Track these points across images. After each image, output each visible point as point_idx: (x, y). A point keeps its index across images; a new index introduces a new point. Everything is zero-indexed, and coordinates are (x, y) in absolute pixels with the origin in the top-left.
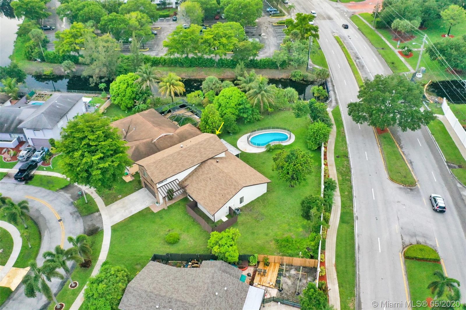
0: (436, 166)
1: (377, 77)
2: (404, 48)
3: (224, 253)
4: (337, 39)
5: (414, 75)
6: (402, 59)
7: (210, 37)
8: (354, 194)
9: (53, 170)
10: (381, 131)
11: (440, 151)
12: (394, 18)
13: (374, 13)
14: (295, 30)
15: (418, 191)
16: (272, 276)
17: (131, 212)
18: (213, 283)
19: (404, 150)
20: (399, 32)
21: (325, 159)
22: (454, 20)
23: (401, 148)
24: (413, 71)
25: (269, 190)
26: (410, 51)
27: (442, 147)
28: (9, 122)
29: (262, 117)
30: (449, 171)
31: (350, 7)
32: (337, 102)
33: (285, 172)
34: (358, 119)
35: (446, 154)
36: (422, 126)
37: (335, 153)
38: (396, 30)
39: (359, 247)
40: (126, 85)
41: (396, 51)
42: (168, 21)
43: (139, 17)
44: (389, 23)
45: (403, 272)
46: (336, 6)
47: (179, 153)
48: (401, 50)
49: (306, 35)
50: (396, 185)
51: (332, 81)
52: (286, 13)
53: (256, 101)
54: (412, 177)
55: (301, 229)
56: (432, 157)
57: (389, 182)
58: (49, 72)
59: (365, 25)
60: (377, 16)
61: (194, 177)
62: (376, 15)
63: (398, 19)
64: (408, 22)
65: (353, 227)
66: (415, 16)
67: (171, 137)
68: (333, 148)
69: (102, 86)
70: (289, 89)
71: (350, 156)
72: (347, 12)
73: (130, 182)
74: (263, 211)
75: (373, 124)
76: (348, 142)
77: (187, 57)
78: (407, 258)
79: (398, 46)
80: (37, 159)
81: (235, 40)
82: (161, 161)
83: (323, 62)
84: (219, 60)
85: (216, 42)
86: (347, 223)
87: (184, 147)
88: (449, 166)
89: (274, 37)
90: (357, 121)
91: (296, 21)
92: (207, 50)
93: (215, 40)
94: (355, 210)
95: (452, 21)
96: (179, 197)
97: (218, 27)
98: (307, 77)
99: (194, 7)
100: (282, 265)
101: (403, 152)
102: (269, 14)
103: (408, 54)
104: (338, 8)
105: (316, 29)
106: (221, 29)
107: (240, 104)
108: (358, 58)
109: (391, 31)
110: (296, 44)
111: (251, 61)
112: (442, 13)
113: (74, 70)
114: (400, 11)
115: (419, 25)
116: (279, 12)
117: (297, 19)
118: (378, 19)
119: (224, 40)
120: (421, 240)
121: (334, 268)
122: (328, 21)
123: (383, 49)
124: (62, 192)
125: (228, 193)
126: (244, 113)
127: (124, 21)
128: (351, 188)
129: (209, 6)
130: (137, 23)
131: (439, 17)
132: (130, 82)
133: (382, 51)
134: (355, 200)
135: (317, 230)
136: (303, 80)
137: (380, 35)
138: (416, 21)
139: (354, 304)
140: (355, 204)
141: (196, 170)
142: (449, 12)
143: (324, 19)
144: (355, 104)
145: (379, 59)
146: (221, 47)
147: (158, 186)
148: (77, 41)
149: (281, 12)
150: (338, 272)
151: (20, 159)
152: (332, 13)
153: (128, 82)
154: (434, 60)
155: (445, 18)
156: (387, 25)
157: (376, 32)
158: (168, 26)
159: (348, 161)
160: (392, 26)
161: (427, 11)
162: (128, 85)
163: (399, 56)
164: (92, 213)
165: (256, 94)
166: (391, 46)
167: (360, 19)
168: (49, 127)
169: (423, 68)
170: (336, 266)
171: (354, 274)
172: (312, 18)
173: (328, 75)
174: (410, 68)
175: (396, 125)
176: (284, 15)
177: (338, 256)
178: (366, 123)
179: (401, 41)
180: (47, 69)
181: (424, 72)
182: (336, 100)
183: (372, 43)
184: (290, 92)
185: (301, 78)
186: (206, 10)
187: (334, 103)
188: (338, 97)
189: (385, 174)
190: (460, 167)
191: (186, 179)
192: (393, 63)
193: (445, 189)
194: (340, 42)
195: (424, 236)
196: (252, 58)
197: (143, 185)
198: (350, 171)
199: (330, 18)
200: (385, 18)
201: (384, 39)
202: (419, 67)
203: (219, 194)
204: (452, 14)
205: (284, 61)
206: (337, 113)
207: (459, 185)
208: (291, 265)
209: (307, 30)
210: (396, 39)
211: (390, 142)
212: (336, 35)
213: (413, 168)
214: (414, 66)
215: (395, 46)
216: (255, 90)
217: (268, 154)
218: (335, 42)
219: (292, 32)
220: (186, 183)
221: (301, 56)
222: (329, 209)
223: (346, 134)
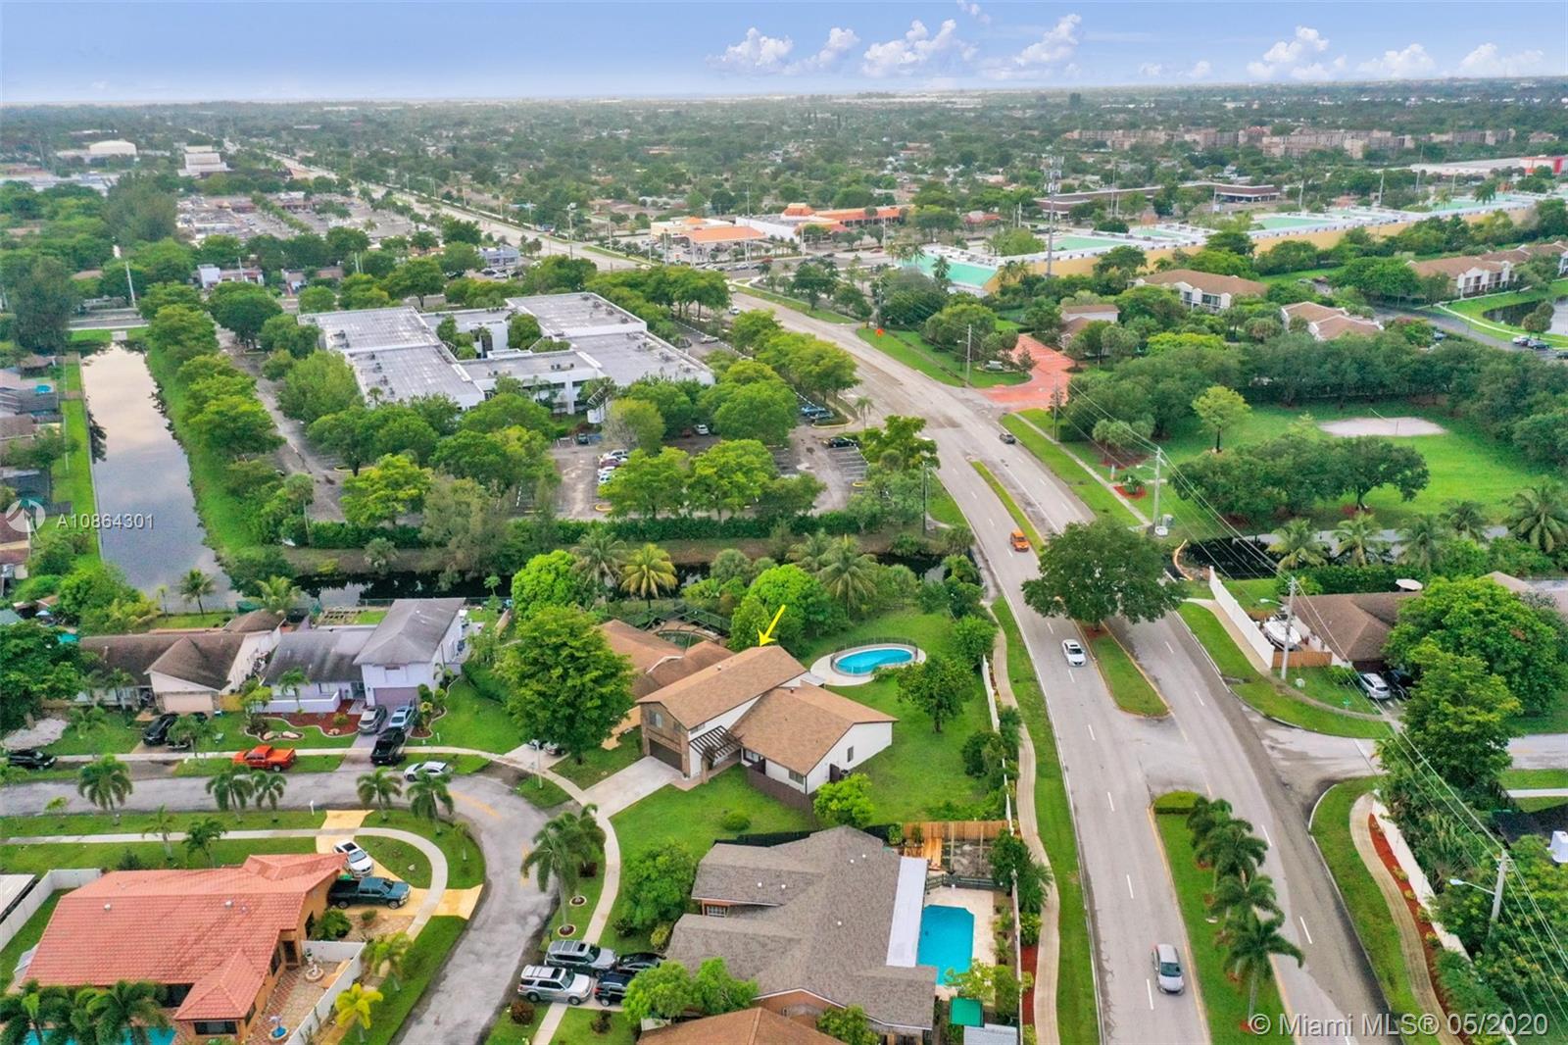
0: (1203, 682)
1: (1071, 527)
2: (1126, 479)
3: (849, 811)
4: (977, 467)
5: (1151, 530)
6: (1125, 502)
7: (709, 471)
8: (1057, 734)
9: (442, 743)
10: (1094, 635)
11: (1210, 659)
12: (1095, 420)
13: (1052, 408)
14: (889, 451)
15: (1172, 723)
16: (934, 853)
17: (637, 794)
18: (842, 850)
19: (1141, 662)
20: (1110, 447)
21: (994, 684)
22: (1222, 416)
23: (1137, 658)
24: (1148, 524)
25: (897, 739)
26: (1137, 483)
27: (1211, 652)
28: (317, 660)
29: (851, 623)
30: (1228, 688)
31: (996, 397)
32: (999, 590)
33: (926, 693)
34: (1044, 608)
35: (1218, 660)
36: (1167, 612)
37: (1010, 676)
38: (1103, 442)
39: (1076, 808)
40: (553, 575)
41: (1110, 486)
42: (567, 444)
43: (526, 437)
44: (1088, 429)
45: (1155, 833)
46: (962, 396)
47: (718, 678)
48: (1119, 484)
49: (911, 461)
50: (1132, 717)
51: (981, 552)
52: (849, 417)
53: (840, 587)
54: (1159, 701)
55: (968, 792)
56: (1194, 668)
57: (1119, 712)
58: (331, 568)
59: (1036, 435)
60: (1059, 416)
61: (753, 721)
62: (1058, 413)
63: (1105, 421)
64: (1125, 425)
65: (1061, 781)
66: (1140, 412)
67: (681, 663)
68: (1005, 667)
69: (493, 581)
70: (898, 567)
71: (1040, 678)
72: (990, 409)
73: (615, 749)
74: (893, 772)
75: (1074, 613)
76: (1032, 656)
77: (653, 519)
78: (1160, 811)
79: (1112, 477)
80: (401, 724)
81: (763, 477)
82: (688, 692)
83: (954, 515)
84: (726, 522)
85: (724, 482)
86: (1049, 777)
87: (724, 669)
88: (1227, 682)
89: (835, 469)
90: (1045, 613)
91: (885, 433)
92: (704, 501)
93: (721, 477)
94: (1061, 757)
95: (1219, 420)
96: (722, 764)
97: (724, 451)
98: (926, 545)
99: (645, 410)
100: (946, 839)
101: (1141, 666)
102: (809, 419)
103: (1136, 491)
104: (968, 400)
105: (931, 447)
106: (731, 455)
107: (805, 598)
108: (1029, 504)
109: (1092, 445)
110: (896, 478)
111: (801, 518)
112: (1195, 404)
113: (393, 558)
114: (1105, 405)
115: (1150, 432)
116: (831, 414)
117: (889, 427)
118: (1063, 422)
119: (740, 478)
120: (1181, 789)
121: (1038, 839)
122: (950, 430)
123: (1081, 483)
124: (481, 777)
125: (827, 737)
126: (815, 613)
127: (493, 448)
128: (1050, 727)
129: (674, 408)
130: (522, 451)
131: (1191, 412)
132: (563, 568)
133: (1081, 490)
134: (1059, 743)
135: (997, 783)
136: (919, 552)
137: (1071, 455)
138: (1142, 423)
139: (1078, 880)
140: (1060, 750)
141: (752, 709)
142: (1208, 401)
143: (941, 426)
144: (1036, 583)
145: (1074, 503)
146: (735, 490)
147: (691, 737)
148: (401, 494)
149: (837, 414)
150: (1044, 843)
151: (366, 727)
152: (957, 412)
153: (556, 569)
154: (1184, 498)
155: (1202, 414)
156: (1084, 434)
157: (1063, 449)
158: (572, 457)
159: (1038, 686)
160: (1094, 435)
161: (1162, 403)
162: (558, 574)
163: (1118, 496)
164: (560, 803)
165: (839, 572)
166: (1097, 477)
167: (1023, 425)
168: (424, 658)
169: (1169, 516)
170: (1040, 834)
171: (1073, 842)
172: (919, 425)
173: (973, 539)
174: (1141, 517)
175: (1118, 614)
176: (844, 421)
177: (1040, 821)
178: (1062, 616)
179: (1118, 467)
180: (324, 562)
181: (1171, 524)
182: (996, 586)
183: (1055, 473)
184: (899, 572)
185: (915, 549)
186: (668, 417)
187: (992, 592)
188: (999, 581)
189: (1109, 702)
190: (1246, 681)
191: (736, 727)
192: (1105, 511)
193: (1221, 714)
194: (986, 472)
195: (1186, 783)
196: (801, 513)
197: (647, 749)
198: (1044, 702)
199: (954, 425)
200: (1076, 419)
201: (1081, 464)
202: (1160, 514)
203: (810, 741)
204: (1215, 406)
205: (874, 516)
206: (1002, 608)
207: (1245, 708)
208: (962, 840)
209: (914, 451)
210: (1107, 462)
211: (1115, 652)
212: (974, 460)
213: (1160, 689)
214: (1148, 514)
215: (1107, 477)
216: (836, 565)
217: (879, 686)
218: (975, 473)
219: (883, 454)
220: (738, 734)
221: (910, 502)
222: (1014, 756)
223: (1027, 644)
